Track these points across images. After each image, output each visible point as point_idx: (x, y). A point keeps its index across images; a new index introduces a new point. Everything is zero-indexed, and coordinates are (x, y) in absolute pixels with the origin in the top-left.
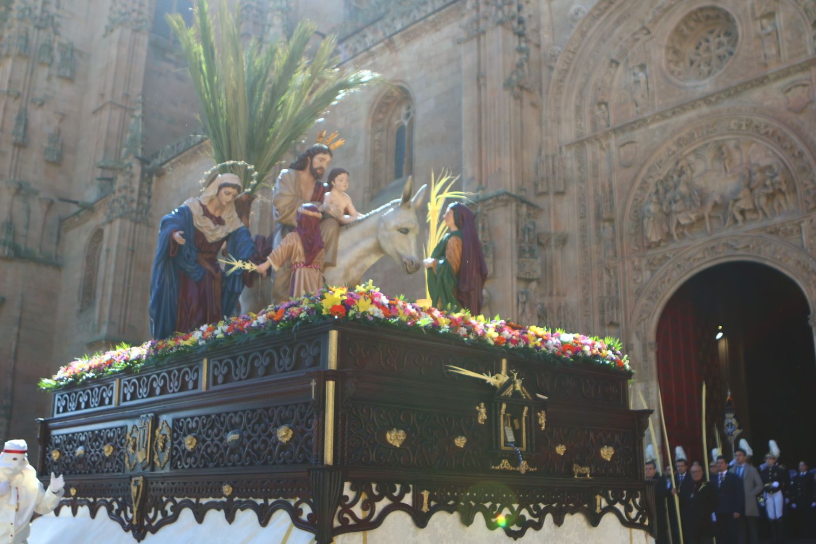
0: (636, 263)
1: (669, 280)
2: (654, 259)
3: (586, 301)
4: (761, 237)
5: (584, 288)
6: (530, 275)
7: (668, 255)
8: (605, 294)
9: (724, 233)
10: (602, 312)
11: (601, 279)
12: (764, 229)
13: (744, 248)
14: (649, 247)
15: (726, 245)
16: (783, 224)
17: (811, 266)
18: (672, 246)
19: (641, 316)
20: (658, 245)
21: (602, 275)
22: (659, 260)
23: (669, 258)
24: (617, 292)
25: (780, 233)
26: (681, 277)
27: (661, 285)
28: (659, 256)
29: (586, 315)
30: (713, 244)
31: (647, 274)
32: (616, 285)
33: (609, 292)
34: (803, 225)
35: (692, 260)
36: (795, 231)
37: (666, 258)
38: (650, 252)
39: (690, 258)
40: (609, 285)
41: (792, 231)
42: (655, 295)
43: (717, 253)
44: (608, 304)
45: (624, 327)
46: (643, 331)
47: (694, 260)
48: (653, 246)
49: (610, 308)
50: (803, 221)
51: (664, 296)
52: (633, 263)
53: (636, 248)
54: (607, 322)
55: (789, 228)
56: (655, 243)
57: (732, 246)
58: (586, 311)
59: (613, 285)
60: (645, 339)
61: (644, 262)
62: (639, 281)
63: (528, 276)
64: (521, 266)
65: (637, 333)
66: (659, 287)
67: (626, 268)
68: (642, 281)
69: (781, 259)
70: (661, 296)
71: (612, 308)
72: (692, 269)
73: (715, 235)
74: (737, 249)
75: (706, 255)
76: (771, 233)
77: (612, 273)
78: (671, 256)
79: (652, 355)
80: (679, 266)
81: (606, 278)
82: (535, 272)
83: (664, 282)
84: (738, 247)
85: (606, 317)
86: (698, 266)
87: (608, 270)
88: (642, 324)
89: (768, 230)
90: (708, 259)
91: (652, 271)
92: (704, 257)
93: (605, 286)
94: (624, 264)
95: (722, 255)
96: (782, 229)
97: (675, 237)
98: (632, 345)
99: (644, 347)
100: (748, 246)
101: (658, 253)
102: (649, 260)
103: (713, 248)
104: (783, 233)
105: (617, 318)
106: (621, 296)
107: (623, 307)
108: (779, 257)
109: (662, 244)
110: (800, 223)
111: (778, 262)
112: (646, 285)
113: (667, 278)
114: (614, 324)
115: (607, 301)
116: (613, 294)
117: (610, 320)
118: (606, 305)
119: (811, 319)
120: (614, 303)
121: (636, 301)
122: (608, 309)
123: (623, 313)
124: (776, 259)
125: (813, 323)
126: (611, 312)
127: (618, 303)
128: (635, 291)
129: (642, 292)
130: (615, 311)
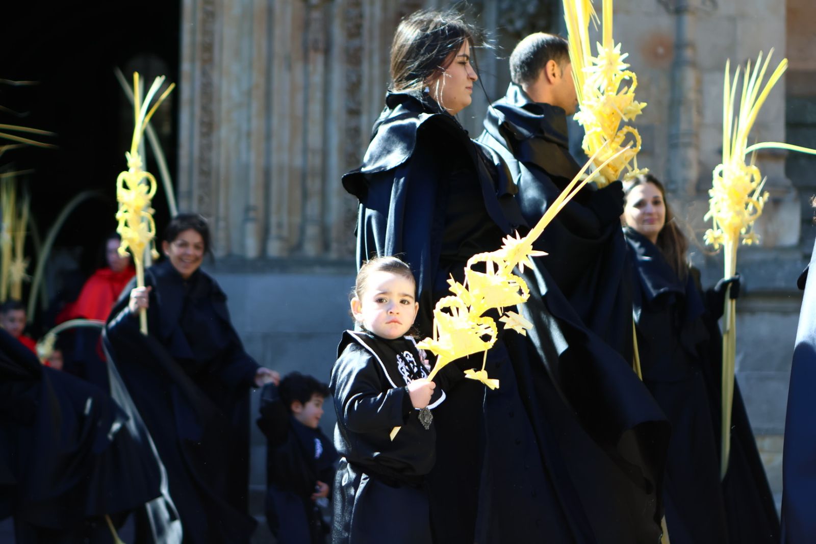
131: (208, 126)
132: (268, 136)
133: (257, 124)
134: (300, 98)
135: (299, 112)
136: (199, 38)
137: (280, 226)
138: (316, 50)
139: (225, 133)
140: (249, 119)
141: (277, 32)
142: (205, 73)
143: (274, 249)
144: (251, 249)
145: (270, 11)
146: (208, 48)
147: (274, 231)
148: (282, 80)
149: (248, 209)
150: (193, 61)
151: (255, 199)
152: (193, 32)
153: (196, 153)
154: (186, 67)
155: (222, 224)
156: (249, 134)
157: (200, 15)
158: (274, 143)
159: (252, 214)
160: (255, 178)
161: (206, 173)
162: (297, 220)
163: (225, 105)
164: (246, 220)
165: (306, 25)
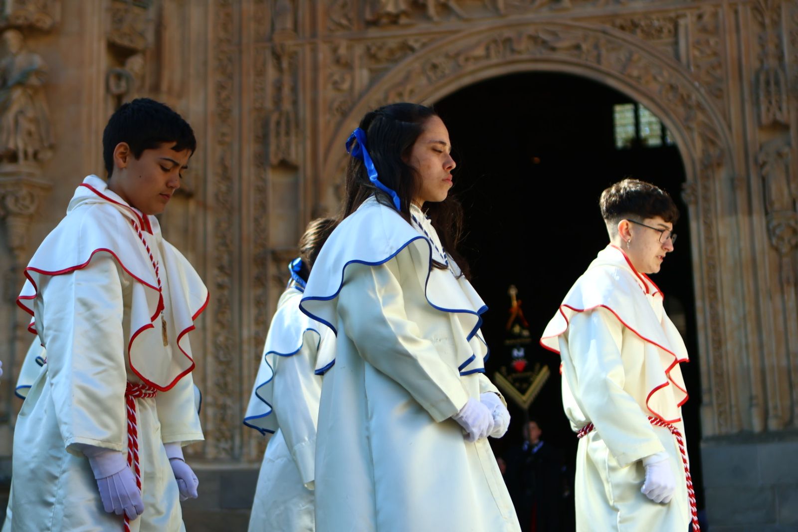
0: (342, 51)
2: (380, 48)
3: (224, 114)
4: (604, 32)
5: (221, 87)
6: (131, 41)
7: (411, 43)
8: (269, 104)
9: (530, 16)
10: (263, 139)
11: (261, 73)
12: (611, 18)
13: (568, 49)
14: (374, 23)
15: (534, 39)
16: (646, 15)
17: (694, 97)
18: (423, 26)
20: (394, 19)
21: (264, 64)
22: (392, 52)
23: (412, 49)
24: (295, 103)
25: (638, 31)
26: (437, 89)
28: (392, 44)
29: (221, 143)
30: (507, 33)
31: (363, 76)
32: (294, 89)
33: (278, 101)
34: (682, 22)
35: (461, 59)
36: (665, 31)
37: (406, 48)
38: (373, 32)
39: (457, 55)
40: (278, 88)
41: (660, 31)
43: (513, 51)
44: (278, 123)
45: (309, 173)
47: (467, 59)
48: (385, 20)
49: (283, 133)
50: (684, 16)
52: (335, 50)
53: (344, 22)
54: (274, 159)
55: (656, 23)
56: (389, 14)
57: (544, 42)
58: (223, 135)
59: (286, 90)
61: (359, 50)
62: (346, 86)
63: (126, 42)
64: (117, 20)
67: (321, 56)
68: (352, 88)
69: (639, 78)
71: (288, 134)
72: (459, 77)
73: (514, 17)
74: (553, 49)
75: (493, 52)
76: (622, 28)
77: (285, 64)
78: (416, 46)
80: (435, 67)
81: (271, 73)
82: (142, 35)
84: (559, 45)
85: (272, 148)
86: (473, 72)
87: (277, 57)
89: (619, 22)
90: (494, 60)
91: (371, 71)
92: (488, 56)
93: (270, 91)
94: (314, 51)
95: (524, 56)
96: (643, 23)
97: (432, 10)
100: (578, 47)
101: (391, 37)
102: (368, 49)
103: (508, 41)
104: (643, 31)
106: (305, 112)
107: (308, 132)
108: (635, 73)
109: (403, 20)
110: (678, 17)
111: (634, 83)
112: (361, 95)
113: (409, 87)
114: (286, 165)
115: (274, 118)
116: (287, 106)
117: (281, 156)
118: (272, 125)
119: (689, 191)
120: (291, 124)
121: (339, 125)
122: (278, 134)
123: (309, 144)
124: (630, 76)
125: (692, 198)
126: (283, 139)
127: (297, 125)
128: (336, 105)
129: (351, 109)
130: (293, 139)
131: (718, 343)
132: (761, 346)
133: (752, 339)
134: (781, 319)
135: (781, 327)
136: (706, 283)
137: (775, 408)
138: (788, 283)
139: (730, 346)
140: (746, 337)
141: (760, 273)
142: (712, 307)
143: (773, 425)
144: (757, 426)
145: (754, 260)
146: (713, 290)
147: (771, 412)
148: (766, 307)
149: (751, 398)
150: (703, 299)
151: (756, 390)
152: (702, 279)
153: (712, 363)
154: (699, 303)
155: (734, 410)
156: (747, 346)
157: (705, 267)
158: (766, 351)
159: (755, 402)
160: (755, 376)
161: (720, 375)
162: (787, 403)
163: (728, 328)
164: (751, 406)
165: (780, 267)
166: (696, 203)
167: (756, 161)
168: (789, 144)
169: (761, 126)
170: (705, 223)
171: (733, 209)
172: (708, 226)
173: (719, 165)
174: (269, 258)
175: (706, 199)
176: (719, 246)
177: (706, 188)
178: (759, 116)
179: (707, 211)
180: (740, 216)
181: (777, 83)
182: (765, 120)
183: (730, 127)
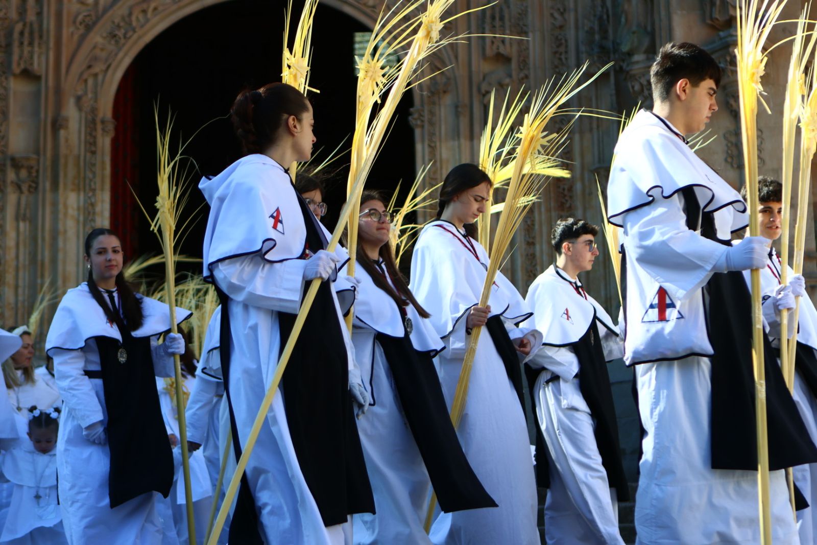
1: (155, 9)
8: (13, 15)
10: (6, 48)
19: (89, 67)
24: (39, 14)
26: (180, 8)
27: (137, 18)
33: (22, 12)
42: (123, 31)
44: (22, 33)
45: (51, 83)
46: (90, 95)
49: (26, 43)
51: (140, 38)
54: (17, 70)
60: (94, 111)
65: (79, 99)
66: (134, 18)
68: (96, 3)
70: (135, 36)
71: (31, 44)
79: (105, 143)
83: (144, 12)
85: (15, 57)
88: (90, 82)
98: (66, 120)
99: (91, 125)
105: (39, 64)
106: (49, 23)
107: (52, 44)
111: (368, 11)
112: (105, 11)
113: (153, 5)
114: (27, 74)
115: (19, 27)
116: (31, 17)
117: (22, 66)
118: (16, 35)
119: (416, 116)
120: (35, 34)
121: (83, 38)
122: (22, 44)
123: (52, 55)
124: (365, 4)
125: (419, 122)
126: (26, 49)
127: (41, 37)
128: (80, 18)
129: (95, 23)
130: (36, 49)
166: (422, 127)
167: (479, 90)
168: (510, 76)
169: (484, 57)
170: (430, 146)
171: (456, 134)
172: (433, 148)
173: (445, 92)
174: (8, 163)
175: (432, 123)
176: (441, 168)
177: (432, 113)
178: (484, 49)
179: (432, 134)
180: (463, 141)
181: (502, 18)
182: (489, 52)
183: (456, 57)
